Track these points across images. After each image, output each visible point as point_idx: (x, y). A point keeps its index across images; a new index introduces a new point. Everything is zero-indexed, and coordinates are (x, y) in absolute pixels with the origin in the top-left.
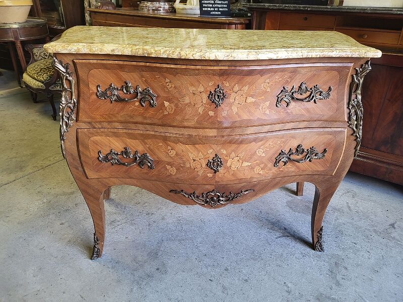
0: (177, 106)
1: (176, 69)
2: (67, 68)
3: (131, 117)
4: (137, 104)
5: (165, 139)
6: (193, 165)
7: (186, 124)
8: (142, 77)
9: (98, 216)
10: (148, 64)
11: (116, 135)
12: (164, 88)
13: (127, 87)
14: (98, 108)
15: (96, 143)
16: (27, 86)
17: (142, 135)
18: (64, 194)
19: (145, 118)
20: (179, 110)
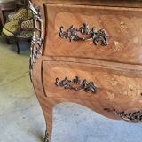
0: (125, 45)
1: (133, 12)
2: (39, 11)
3: (85, 53)
4: (91, 43)
5: (110, 72)
6: (130, 93)
7: (131, 61)
8: (100, 19)
9: (49, 121)
10: (107, 8)
11: (71, 67)
12: (117, 29)
13: (85, 28)
14: (59, 45)
15: (55, 72)
16: (5, 35)
17: (91, 68)
18: (24, 98)
19: (96, 54)
20: (127, 49)
